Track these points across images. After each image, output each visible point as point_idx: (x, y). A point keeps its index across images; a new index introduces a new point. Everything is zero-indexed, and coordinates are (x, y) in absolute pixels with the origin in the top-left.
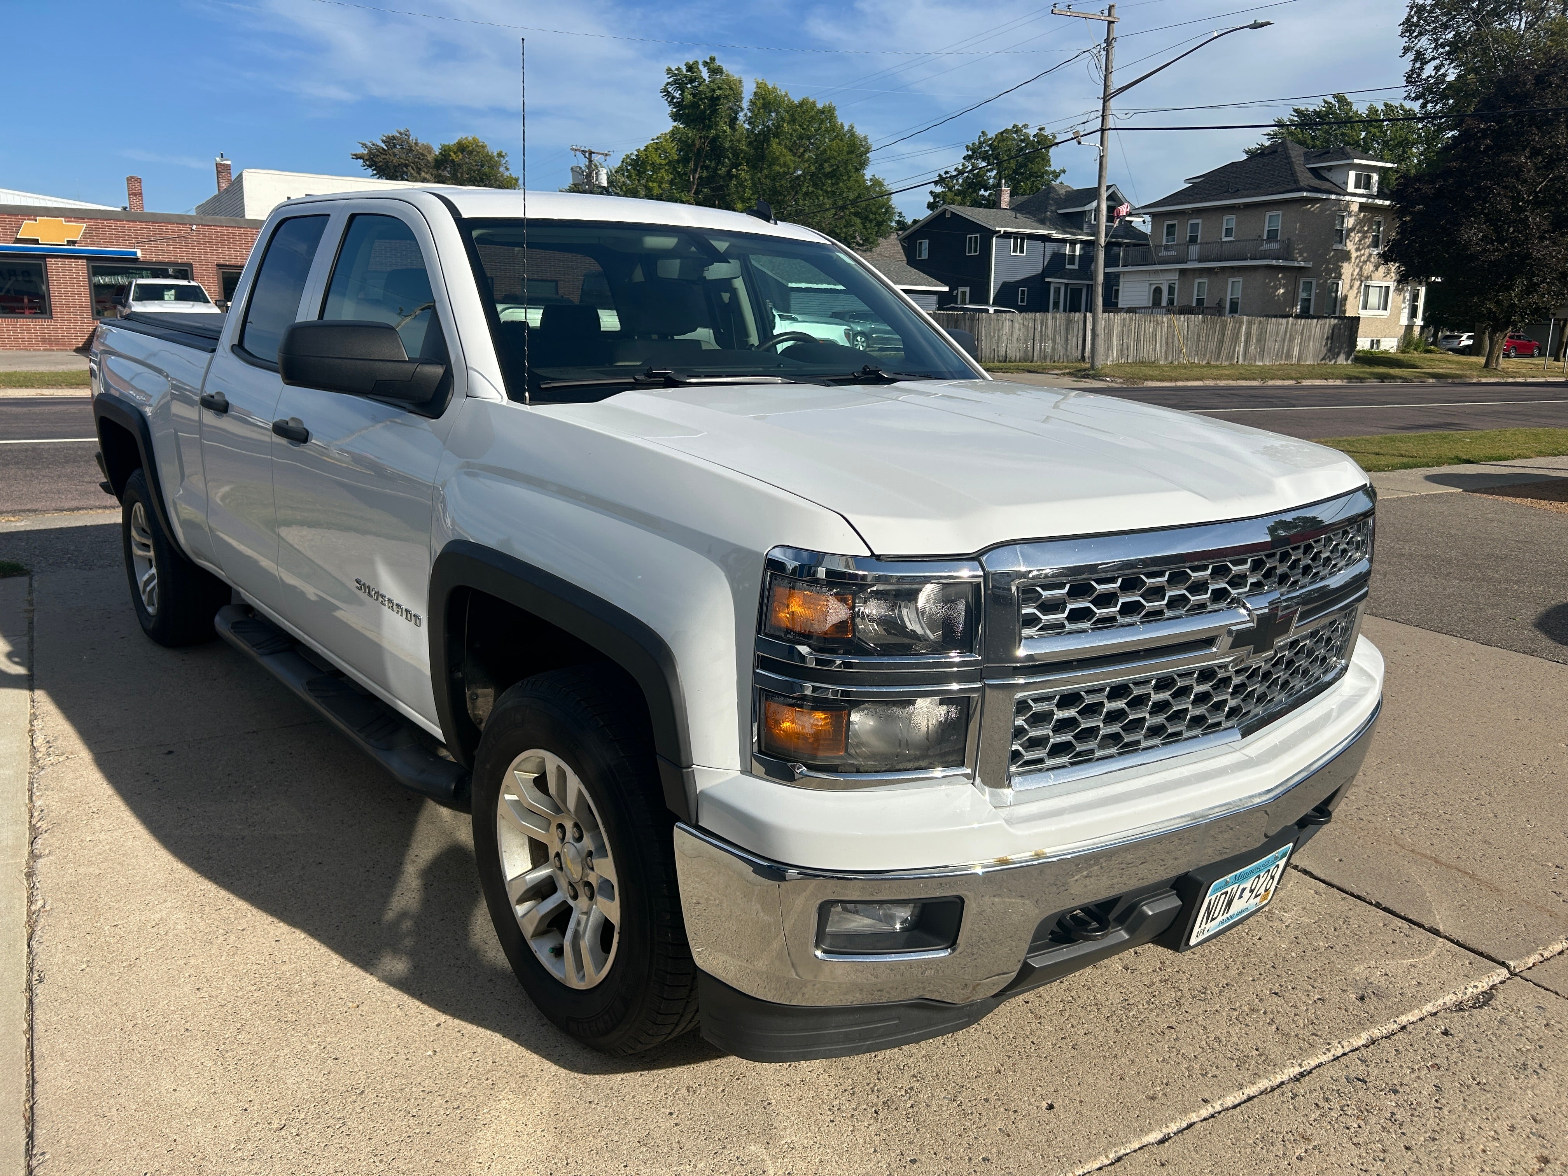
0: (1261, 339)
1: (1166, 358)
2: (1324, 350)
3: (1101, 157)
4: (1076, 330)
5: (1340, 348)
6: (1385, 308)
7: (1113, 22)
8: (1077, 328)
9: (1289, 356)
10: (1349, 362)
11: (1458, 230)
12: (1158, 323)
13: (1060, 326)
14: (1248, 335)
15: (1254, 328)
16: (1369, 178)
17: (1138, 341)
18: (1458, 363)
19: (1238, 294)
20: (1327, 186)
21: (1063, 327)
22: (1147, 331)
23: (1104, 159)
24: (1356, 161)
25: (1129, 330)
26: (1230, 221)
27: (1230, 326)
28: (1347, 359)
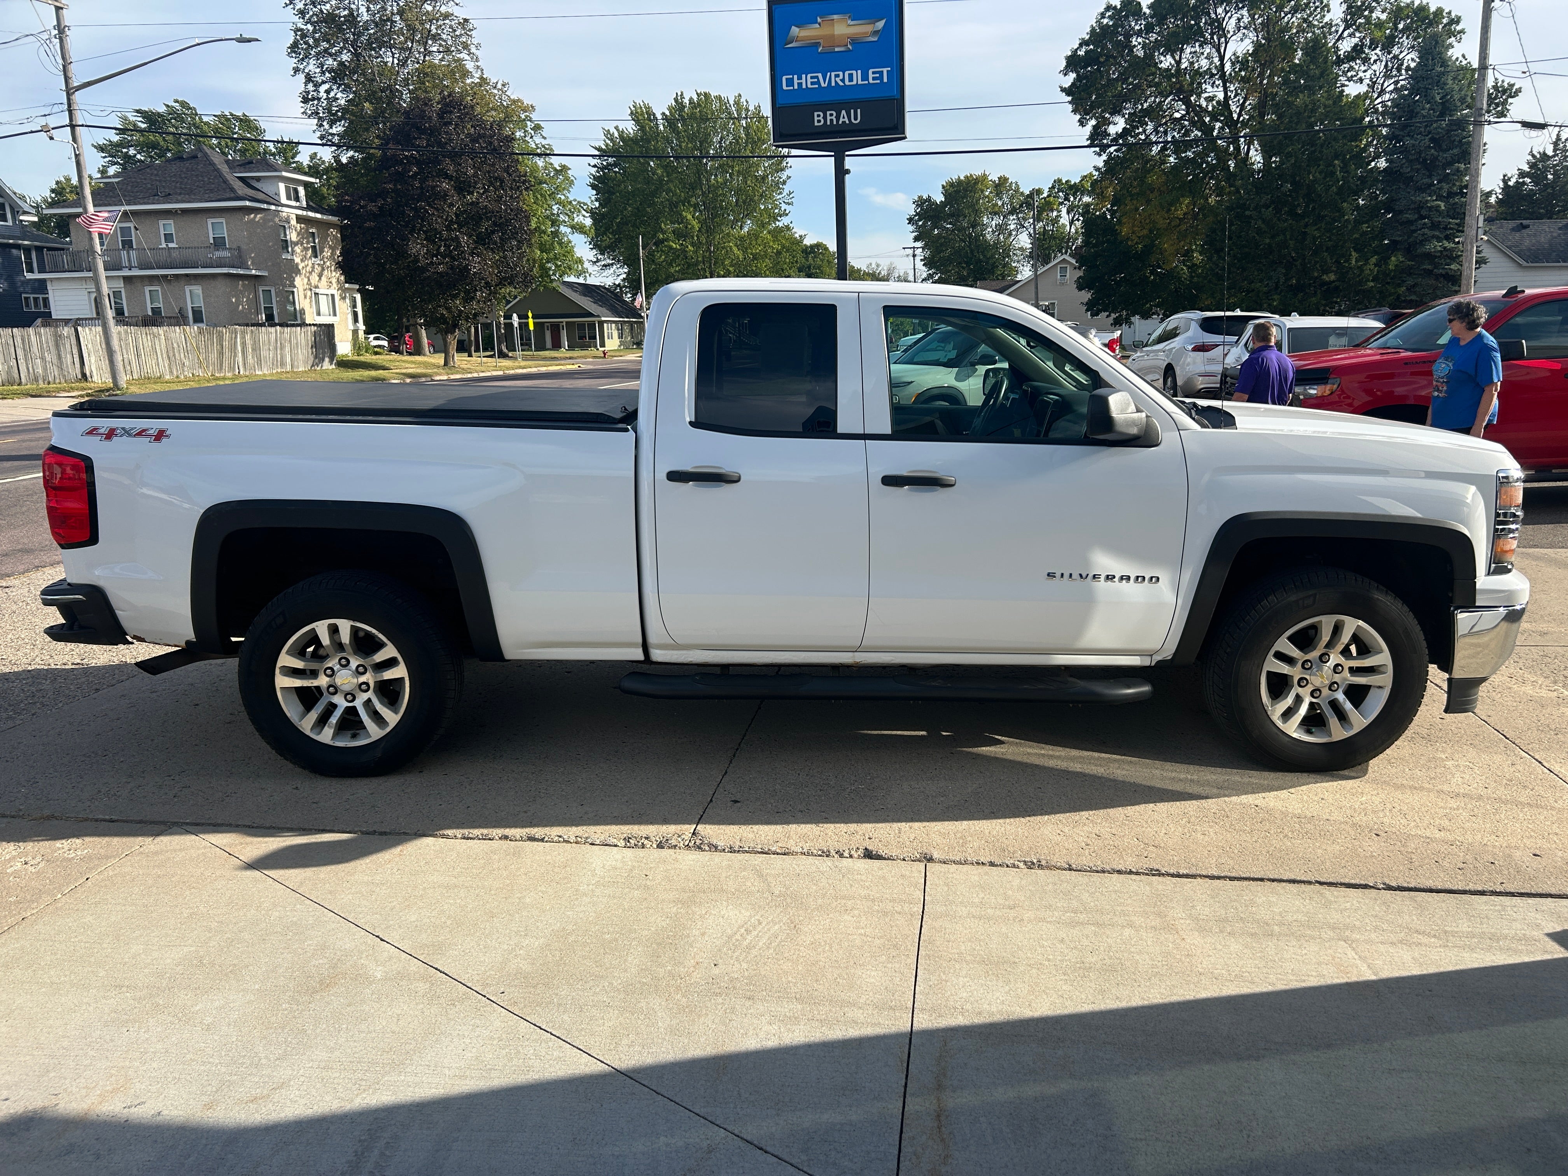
0: (256, 348)
1: (171, 372)
2: (312, 358)
3: (77, 156)
4: (68, 346)
5: (324, 353)
6: (335, 315)
7: (62, 8)
8: (69, 345)
9: (283, 364)
10: (333, 366)
11: (407, 245)
12: (154, 336)
13: (47, 343)
14: (244, 344)
15: (248, 337)
16: (296, 191)
17: (138, 356)
18: (412, 362)
19: (200, 303)
20: (261, 196)
21: (51, 344)
22: (146, 345)
23: (81, 158)
24: (284, 174)
25: (127, 345)
26: (167, 226)
27: (227, 336)
28: (331, 364)
